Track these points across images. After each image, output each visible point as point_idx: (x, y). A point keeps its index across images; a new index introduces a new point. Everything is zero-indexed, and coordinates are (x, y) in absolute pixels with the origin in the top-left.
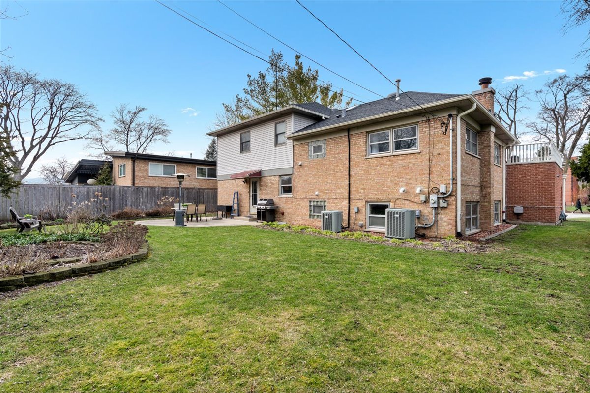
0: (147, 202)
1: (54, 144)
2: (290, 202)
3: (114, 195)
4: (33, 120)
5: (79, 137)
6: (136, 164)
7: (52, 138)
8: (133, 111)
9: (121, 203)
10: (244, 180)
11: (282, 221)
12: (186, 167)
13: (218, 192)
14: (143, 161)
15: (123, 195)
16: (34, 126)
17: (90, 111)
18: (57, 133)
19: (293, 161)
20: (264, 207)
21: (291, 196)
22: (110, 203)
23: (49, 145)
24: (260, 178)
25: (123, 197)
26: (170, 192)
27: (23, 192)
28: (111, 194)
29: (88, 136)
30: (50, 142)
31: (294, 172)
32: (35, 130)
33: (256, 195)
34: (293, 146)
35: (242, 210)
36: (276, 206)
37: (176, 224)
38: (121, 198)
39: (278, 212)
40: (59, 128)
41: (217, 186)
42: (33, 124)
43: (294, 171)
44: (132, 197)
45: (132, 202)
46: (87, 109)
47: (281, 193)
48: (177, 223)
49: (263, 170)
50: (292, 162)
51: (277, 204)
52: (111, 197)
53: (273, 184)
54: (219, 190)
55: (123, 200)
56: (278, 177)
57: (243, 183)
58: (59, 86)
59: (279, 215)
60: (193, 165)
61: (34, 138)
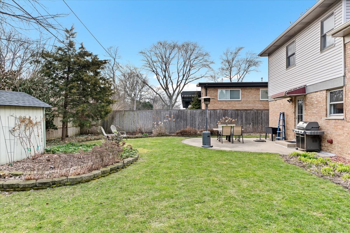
0: (211, 123)
1: (187, 84)
2: (341, 127)
3: (186, 116)
4: (178, 70)
5: (201, 77)
6: (208, 92)
7: (186, 80)
8: (234, 52)
9: (192, 123)
10: (289, 99)
11: (330, 152)
12: (250, 90)
13: (270, 113)
14: (213, 88)
15: (193, 117)
16: (178, 74)
17: (206, 58)
18: (188, 76)
19: (345, 67)
20: (303, 131)
21: (342, 117)
22: (184, 123)
23: (185, 85)
24: (305, 95)
25: (193, 119)
26: (230, 113)
27: (137, 115)
28: (185, 116)
29: (206, 75)
30: (185, 82)
31: (346, 84)
32: (179, 76)
33: (302, 115)
34: (345, 45)
35: (288, 133)
36: (323, 131)
37: (203, 145)
38: (192, 119)
39: (325, 139)
40: (190, 73)
41: (268, 107)
42: (178, 73)
43: (346, 82)
44: (199, 118)
45: (199, 122)
46: (204, 57)
47: (330, 113)
48: (204, 143)
49: (307, 85)
50: (343, 69)
51: (325, 128)
52: (185, 118)
53: (319, 102)
54: (270, 111)
55: (192, 120)
56: (325, 92)
57: (289, 103)
58: (188, 45)
59: (325, 144)
60: (257, 88)
61: (178, 81)
